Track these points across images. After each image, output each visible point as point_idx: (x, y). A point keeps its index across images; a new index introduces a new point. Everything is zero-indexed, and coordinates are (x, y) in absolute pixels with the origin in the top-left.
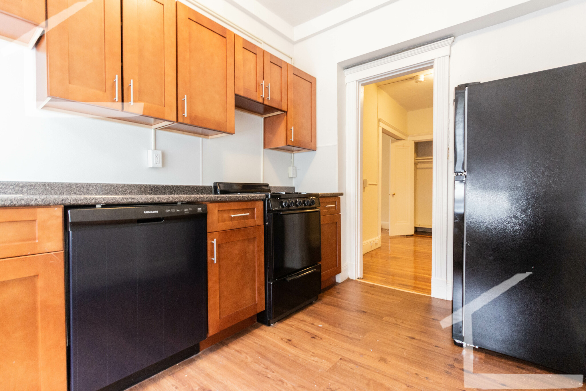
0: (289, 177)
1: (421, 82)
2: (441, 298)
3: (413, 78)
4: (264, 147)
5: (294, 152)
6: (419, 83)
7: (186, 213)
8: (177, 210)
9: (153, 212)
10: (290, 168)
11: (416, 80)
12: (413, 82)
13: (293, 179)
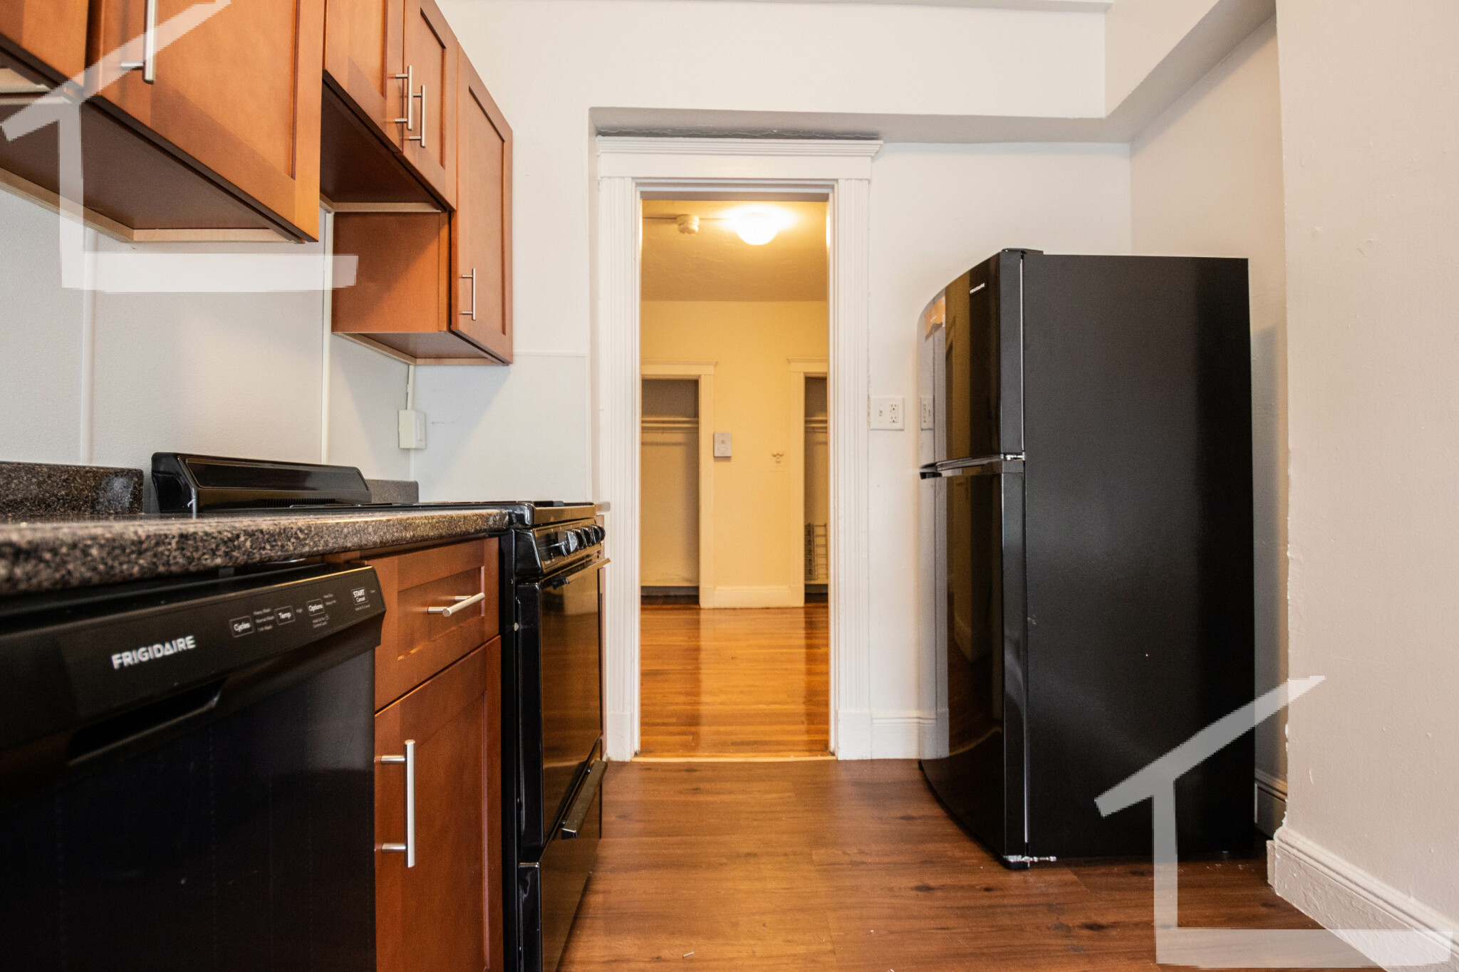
0: (402, 446)
1: (691, 232)
2: (861, 758)
3: (673, 219)
4: (334, 328)
5: (419, 361)
6: (686, 234)
7: (318, 623)
8: (283, 616)
9: (168, 650)
10: (408, 417)
11: (682, 226)
12: (673, 228)
13: (412, 454)
